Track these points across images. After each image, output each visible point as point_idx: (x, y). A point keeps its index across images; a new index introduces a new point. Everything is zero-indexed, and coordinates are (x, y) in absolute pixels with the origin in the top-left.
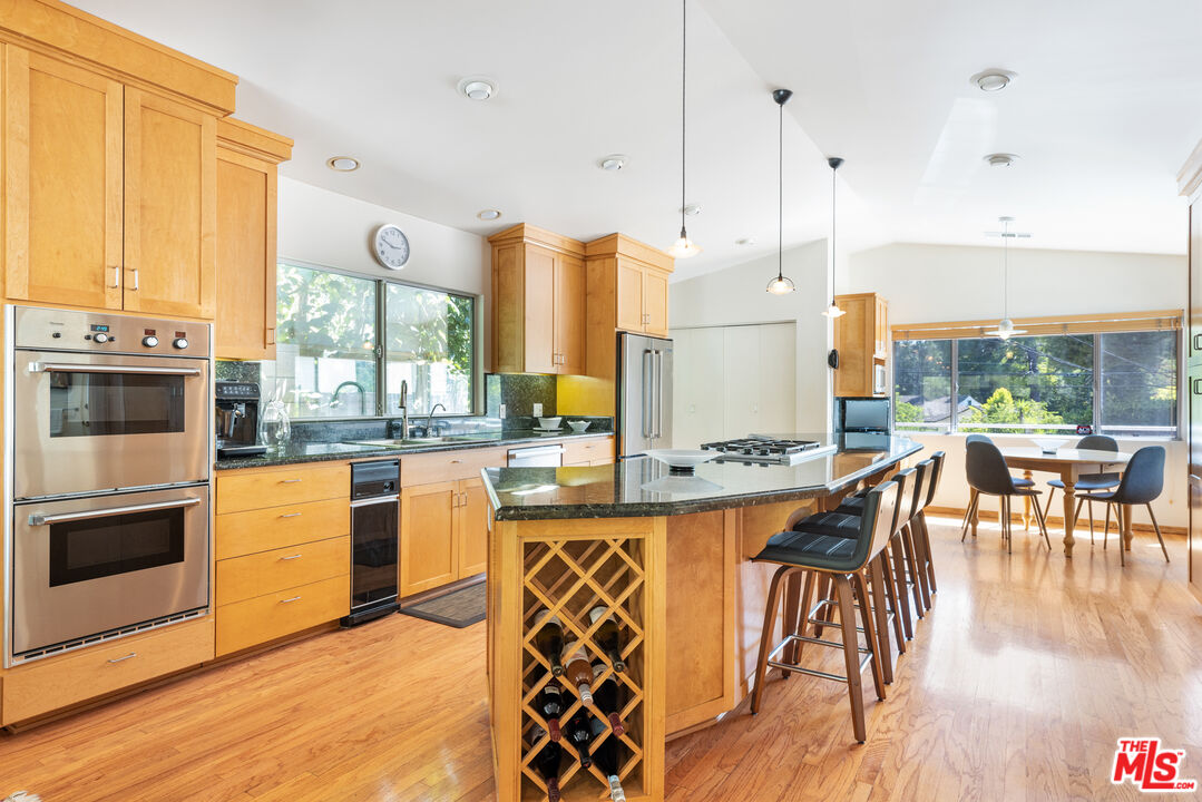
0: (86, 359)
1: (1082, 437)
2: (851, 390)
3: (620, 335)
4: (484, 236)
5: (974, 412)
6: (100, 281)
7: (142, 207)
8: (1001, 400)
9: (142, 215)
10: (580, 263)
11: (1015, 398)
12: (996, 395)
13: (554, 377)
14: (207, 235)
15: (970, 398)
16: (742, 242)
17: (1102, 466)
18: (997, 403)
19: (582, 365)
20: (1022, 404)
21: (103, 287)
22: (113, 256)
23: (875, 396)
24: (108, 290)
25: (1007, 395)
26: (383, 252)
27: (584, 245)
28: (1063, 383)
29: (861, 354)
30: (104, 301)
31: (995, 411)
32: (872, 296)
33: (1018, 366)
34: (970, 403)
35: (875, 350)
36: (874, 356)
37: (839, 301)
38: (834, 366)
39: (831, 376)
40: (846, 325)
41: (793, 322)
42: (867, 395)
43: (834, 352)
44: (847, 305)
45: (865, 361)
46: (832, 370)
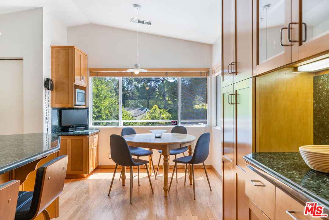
1: (174, 126)
2: (62, 103)
5: (147, 113)
8: (155, 109)
11: (159, 108)
12: (154, 107)
15: (146, 108)
17: (180, 144)
18: (154, 110)
20: (161, 110)
23: (74, 107)
25: (157, 108)
28: (172, 104)
29: (67, 83)
31: (153, 113)
32: (73, 47)
33: (160, 98)
34: (146, 110)
35: (74, 80)
36: (74, 83)
37: (54, 49)
38: (48, 88)
39: (47, 94)
40: (58, 64)
41: (21, 59)
42: (70, 106)
43: (48, 79)
44: (59, 52)
45: (69, 86)
46: (47, 91)
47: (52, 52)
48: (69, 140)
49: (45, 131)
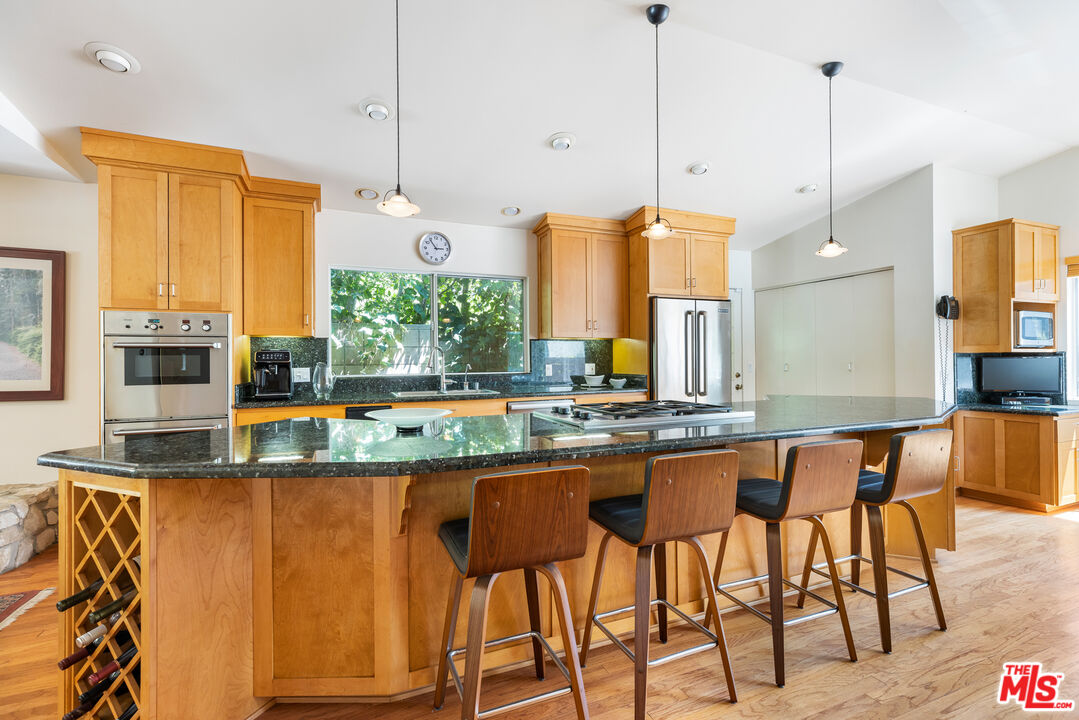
0: (150, 340)
2: (979, 344)
3: (652, 301)
4: (529, 229)
6: (154, 292)
7: (181, 245)
9: (181, 251)
10: (620, 239)
13: (609, 342)
14: (225, 257)
16: (802, 190)
19: (625, 330)
21: (157, 296)
22: (162, 277)
23: (1013, 350)
24: (159, 298)
26: (427, 253)
27: (623, 223)
29: (992, 299)
30: (156, 305)
32: (1009, 223)
35: (1013, 293)
36: (1013, 300)
37: (960, 237)
38: (945, 316)
39: (944, 328)
40: (971, 265)
41: (891, 269)
42: (1001, 350)
43: (944, 299)
44: (971, 240)
45: (998, 307)
46: (943, 321)
47: (955, 244)
48: (999, 422)
49: (939, 397)
